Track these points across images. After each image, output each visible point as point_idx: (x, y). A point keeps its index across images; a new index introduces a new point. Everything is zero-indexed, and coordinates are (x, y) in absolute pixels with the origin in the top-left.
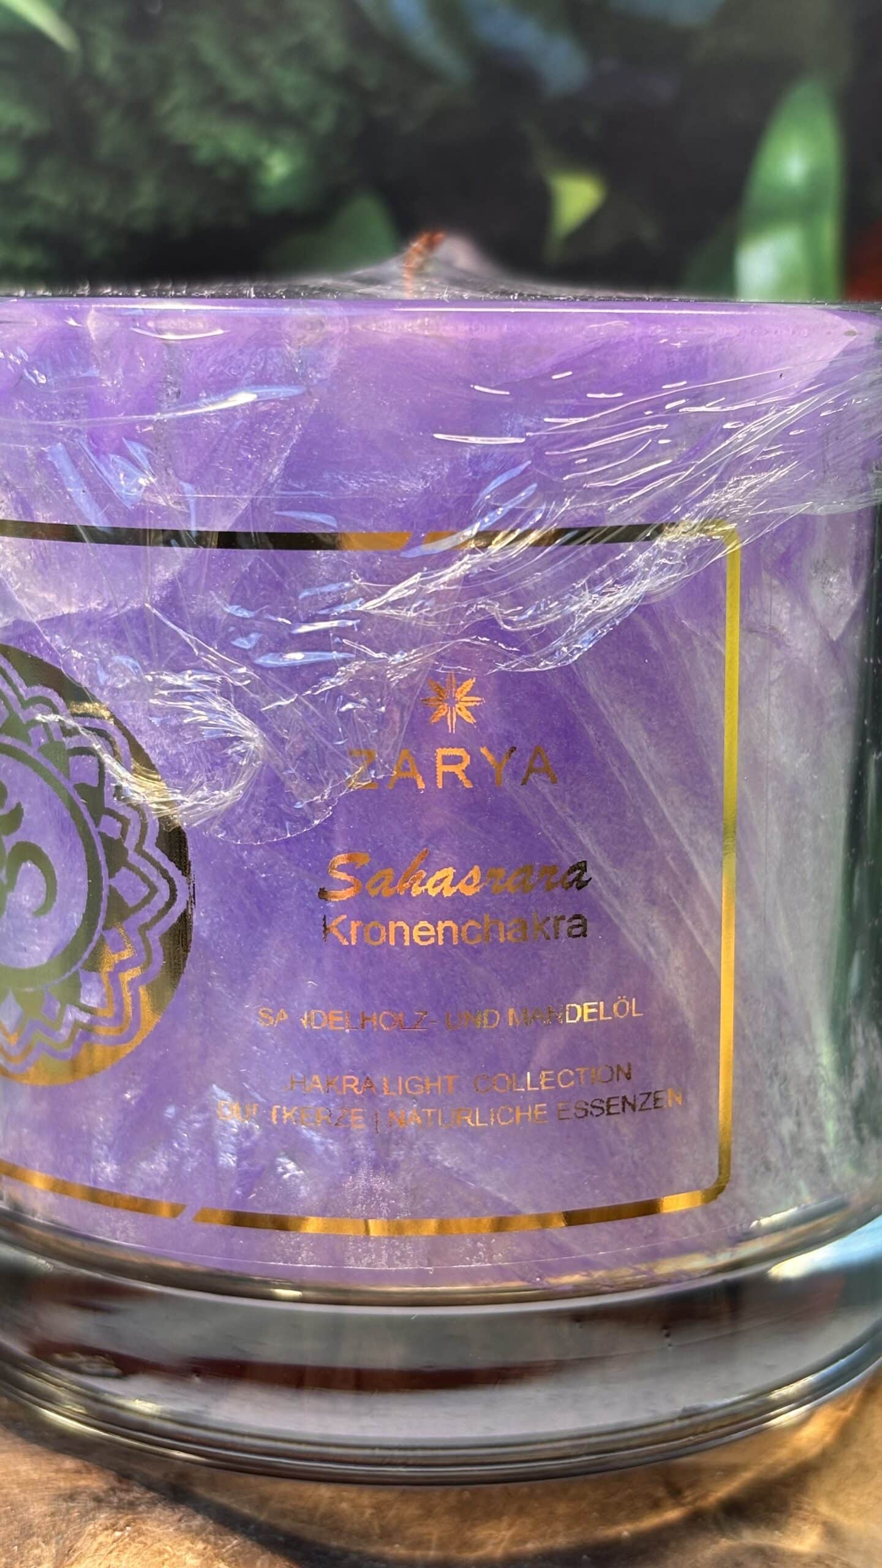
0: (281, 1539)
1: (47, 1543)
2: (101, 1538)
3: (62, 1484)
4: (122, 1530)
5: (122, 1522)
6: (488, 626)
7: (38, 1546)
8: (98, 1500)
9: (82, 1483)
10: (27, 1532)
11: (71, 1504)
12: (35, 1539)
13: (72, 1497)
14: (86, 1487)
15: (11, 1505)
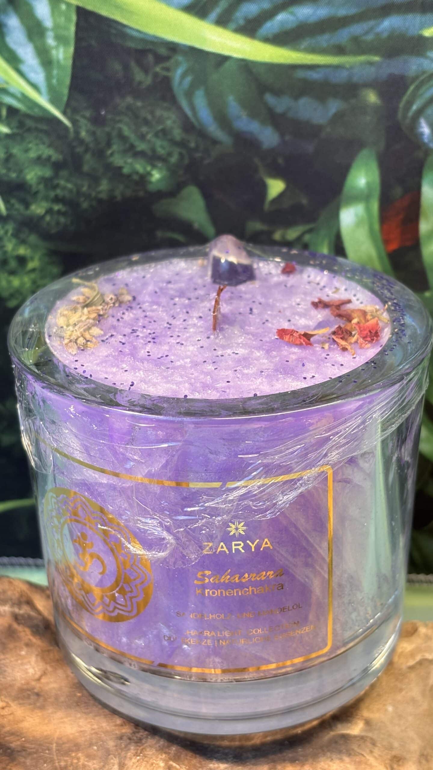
0: (188, 743)
1: (115, 757)
2: (134, 760)
3: (117, 732)
4: (139, 756)
5: (139, 752)
6: (248, 507)
7: (112, 759)
8: (130, 739)
9: (124, 731)
10: (108, 752)
11: (122, 741)
12: (112, 756)
13: (121, 738)
14: (126, 733)
15: (102, 741)
